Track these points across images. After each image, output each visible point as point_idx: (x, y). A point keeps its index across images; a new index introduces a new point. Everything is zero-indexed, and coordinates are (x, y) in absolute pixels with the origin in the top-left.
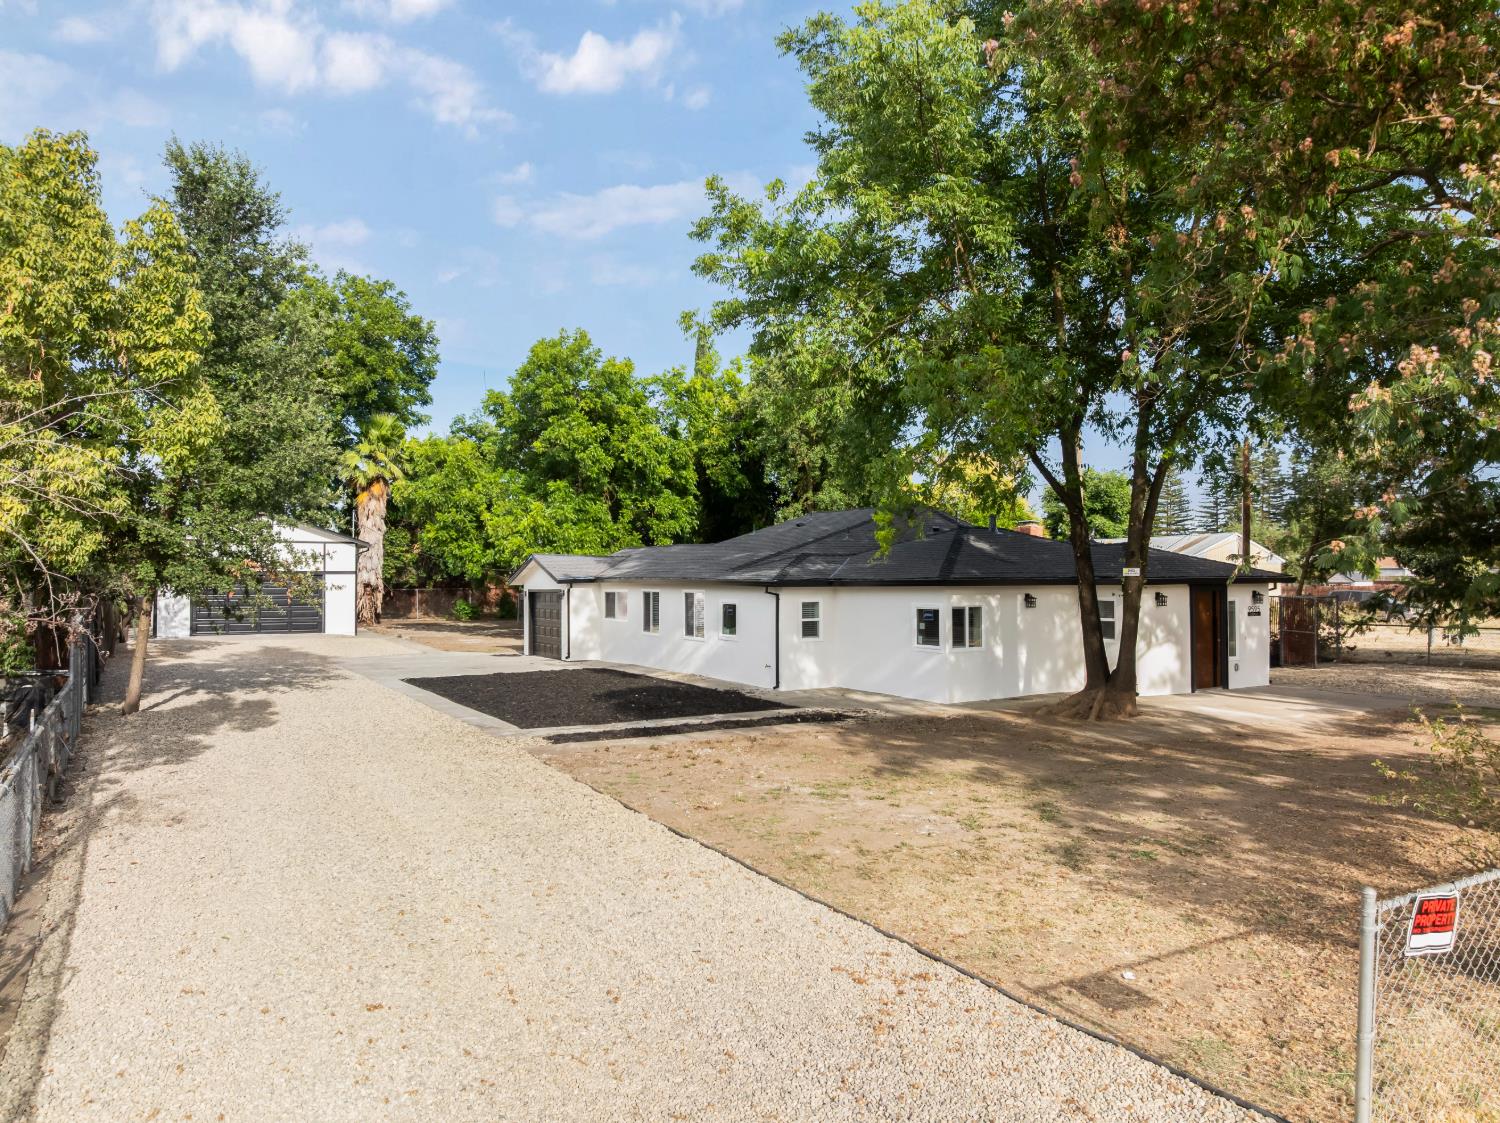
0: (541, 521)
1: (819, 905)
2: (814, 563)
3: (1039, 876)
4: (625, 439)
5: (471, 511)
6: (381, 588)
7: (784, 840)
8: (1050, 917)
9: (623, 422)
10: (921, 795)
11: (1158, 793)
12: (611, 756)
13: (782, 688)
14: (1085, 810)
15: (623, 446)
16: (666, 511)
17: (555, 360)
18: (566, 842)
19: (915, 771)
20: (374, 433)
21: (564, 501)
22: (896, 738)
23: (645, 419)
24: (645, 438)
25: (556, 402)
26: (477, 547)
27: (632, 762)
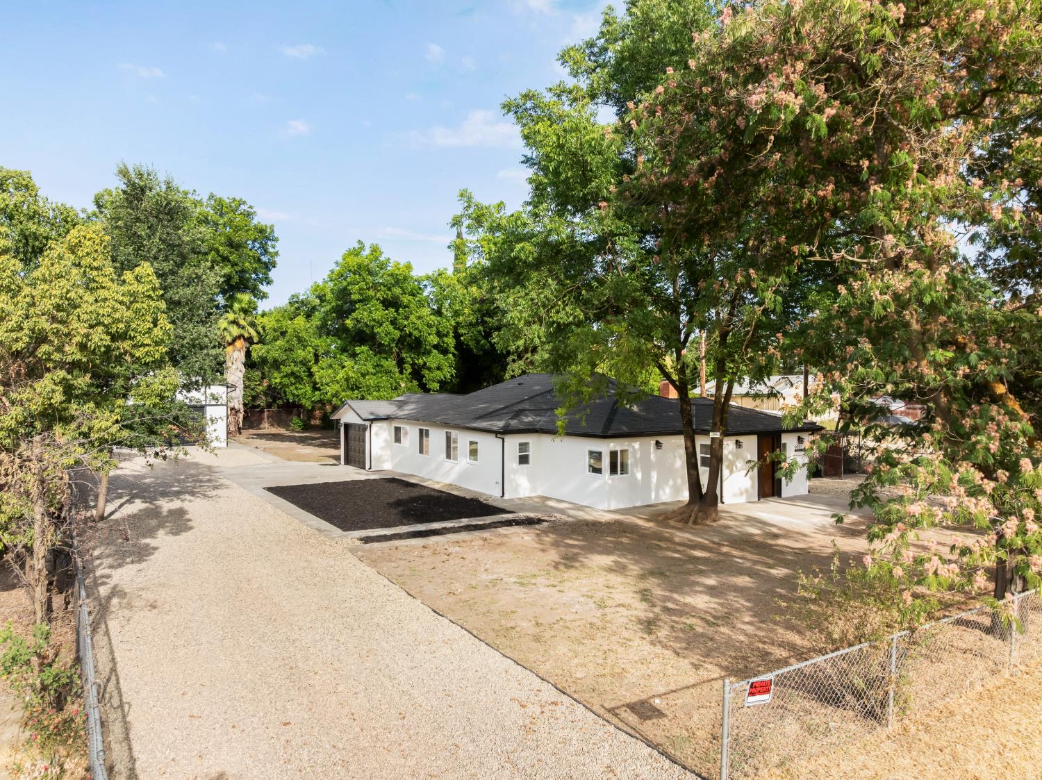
0: (351, 374)
1: (509, 661)
2: (527, 416)
3: (630, 640)
4: (407, 318)
5: (304, 365)
6: (242, 410)
7: (496, 616)
8: (628, 667)
9: (406, 307)
10: (577, 583)
11: (711, 581)
12: (400, 554)
13: (506, 497)
14: (668, 594)
15: (406, 323)
16: (434, 366)
17: (360, 266)
18: (375, 620)
19: (577, 564)
20: (236, 306)
21: (366, 360)
22: (571, 538)
23: (421, 304)
24: (419, 318)
25: (361, 294)
26: (308, 388)
27: (412, 559)
